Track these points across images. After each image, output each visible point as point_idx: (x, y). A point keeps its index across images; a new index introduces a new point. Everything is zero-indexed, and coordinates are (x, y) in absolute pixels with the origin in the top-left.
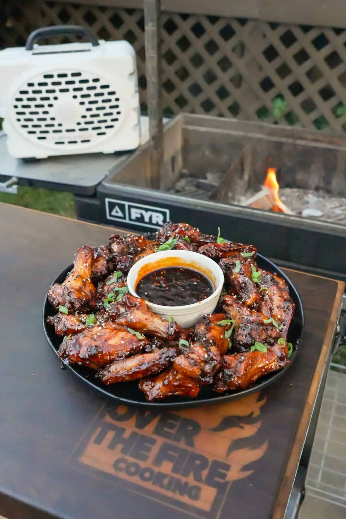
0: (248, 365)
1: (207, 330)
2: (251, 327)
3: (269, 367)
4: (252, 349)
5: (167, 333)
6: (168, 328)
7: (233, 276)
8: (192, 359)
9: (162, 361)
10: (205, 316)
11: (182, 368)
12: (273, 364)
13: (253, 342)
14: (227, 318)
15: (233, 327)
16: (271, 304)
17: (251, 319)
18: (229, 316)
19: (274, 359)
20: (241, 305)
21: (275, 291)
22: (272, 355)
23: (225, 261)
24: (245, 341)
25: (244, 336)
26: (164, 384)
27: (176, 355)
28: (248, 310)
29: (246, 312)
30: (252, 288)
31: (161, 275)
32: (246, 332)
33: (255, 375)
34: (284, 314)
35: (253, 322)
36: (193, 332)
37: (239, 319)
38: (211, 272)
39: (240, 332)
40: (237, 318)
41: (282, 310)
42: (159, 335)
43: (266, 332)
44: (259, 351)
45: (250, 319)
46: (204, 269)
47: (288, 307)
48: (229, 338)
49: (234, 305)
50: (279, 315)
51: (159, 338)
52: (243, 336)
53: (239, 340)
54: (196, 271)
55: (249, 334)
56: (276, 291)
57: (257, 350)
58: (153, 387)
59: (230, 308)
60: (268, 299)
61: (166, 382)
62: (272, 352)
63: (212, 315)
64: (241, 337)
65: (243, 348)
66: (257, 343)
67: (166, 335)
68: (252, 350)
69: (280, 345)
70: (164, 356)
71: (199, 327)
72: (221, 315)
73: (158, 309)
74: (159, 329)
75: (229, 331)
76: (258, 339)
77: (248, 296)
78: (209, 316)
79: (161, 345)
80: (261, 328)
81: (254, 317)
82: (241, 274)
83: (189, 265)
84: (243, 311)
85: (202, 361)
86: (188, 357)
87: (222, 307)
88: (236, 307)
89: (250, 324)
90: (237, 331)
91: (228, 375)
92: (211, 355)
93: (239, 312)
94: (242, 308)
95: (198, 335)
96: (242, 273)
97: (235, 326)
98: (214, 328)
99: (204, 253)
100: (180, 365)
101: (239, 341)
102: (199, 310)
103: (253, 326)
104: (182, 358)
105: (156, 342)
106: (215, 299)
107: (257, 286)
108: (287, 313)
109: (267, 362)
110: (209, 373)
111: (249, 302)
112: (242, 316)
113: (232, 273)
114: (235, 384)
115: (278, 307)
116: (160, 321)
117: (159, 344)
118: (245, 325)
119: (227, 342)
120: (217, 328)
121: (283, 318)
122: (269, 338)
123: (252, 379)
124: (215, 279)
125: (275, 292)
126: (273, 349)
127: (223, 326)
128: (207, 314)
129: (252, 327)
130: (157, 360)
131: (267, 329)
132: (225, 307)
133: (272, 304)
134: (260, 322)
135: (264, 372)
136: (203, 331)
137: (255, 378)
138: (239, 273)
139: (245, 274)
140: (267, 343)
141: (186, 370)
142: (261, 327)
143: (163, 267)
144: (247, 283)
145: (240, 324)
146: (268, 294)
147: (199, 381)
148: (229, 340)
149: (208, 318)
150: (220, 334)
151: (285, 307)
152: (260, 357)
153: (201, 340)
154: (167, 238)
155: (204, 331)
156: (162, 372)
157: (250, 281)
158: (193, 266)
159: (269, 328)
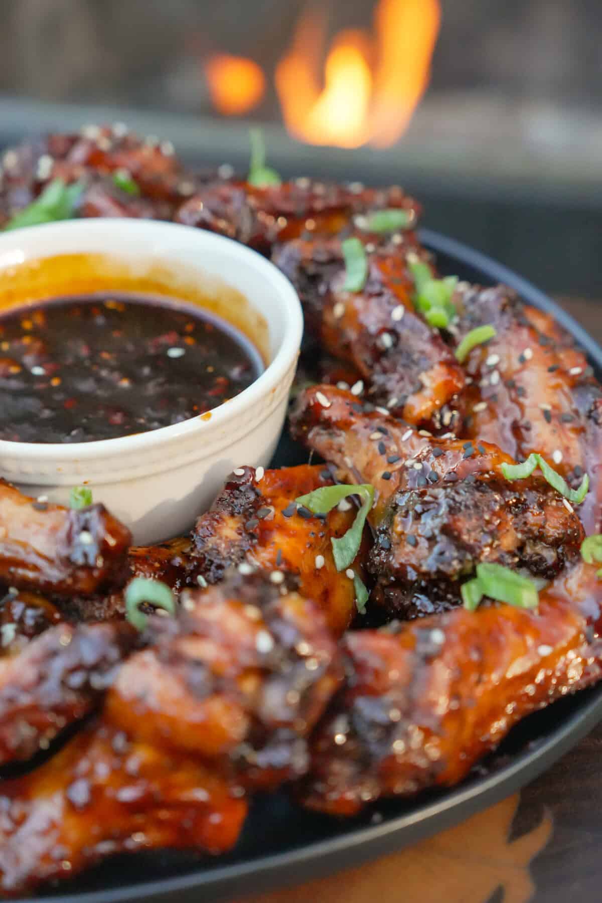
0: (462, 671)
1: (252, 536)
2: (451, 502)
3: (553, 673)
4: (470, 594)
5: (67, 561)
6: (70, 539)
7: (339, 310)
8: (198, 663)
9: (51, 693)
10: (233, 474)
11: (150, 715)
12: (571, 655)
13: (469, 566)
14: (331, 481)
15: (363, 514)
16: (514, 406)
17: (442, 469)
18: (339, 474)
19: (571, 632)
20: (388, 420)
21: (525, 347)
22: (564, 615)
23: (295, 248)
24: (429, 564)
25: (424, 544)
26: (71, 807)
27: (114, 653)
28: (422, 437)
29: (413, 447)
30: (428, 348)
31: (25, 333)
32: (430, 524)
33: (495, 713)
34: (576, 445)
35: (454, 482)
36: (187, 557)
37: (387, 477)
38: (239, 299)
39: (399, 529)
40: (379, 474)
41: (568, 426)
42: (31, 575)
43: (516, 515)
44: (502, 603)
45: (438, 470)
46: (209, 291)
47: (590, 411)
48: (351, 566)
49: (358, 424)
50: (558, 448)
51: (28, 588)
52: (416, 545)
53: (401, 564)
54: (177, 303)
55: (446, 530)
56: (534, 351)
57: (493, 601)
58: (19, 822)
59: (342, 438)
60: (501, 390)
61: (80, 793)
62: (560, 604)
63: (265, 473)
64: (409, 548)
65: (422, 602)
66: (486, 569)
67: (61, 571)
68: (472, 601)
69: (593, 566)
70: (58, 665)
71: (213, 527)
72: (301, 471)
73: (16, 458)
74: (24, 545)
75: (347, 535)
76: (487, 550)
77: (412, 383)
78: (254, 476)
79: (41, 620)
80: (496, 501)
81: (456, 457)
82: (371, 296)
83: (144, 284)
84: (397, 441)
85: (248, 671)
86: (174, 660)
87: (303, 438)
88: (368, 431)
89: (445, 488)
90: (384, 532)
91: (373, 725)
92: (288, 636)
93: (383, 450)
94: (395, 431)
95: (212, 562)
96: (376, 288)
97: (371, 513)
98: (282, 528)
99: (203, 225)
100: (138, 700)
101: (401, 572)
102: (207, 451)
103: (457, 493)
104: (144, 665)
105: (18, 609)
106: (272, 401)
107: (445, 338)
108: (590, 437)
109: (545, 651)
110: (288, 725)
111: (420, 405)
112: (398, 466)
113: (329, 300)
114: (414, 767)
115: (547, 416)
116: (26, 511)
117: (34, 618)
118: (422, 494)
119: (343, 582)
120: (293, 524)
121: (576, 461)
122: (535, 545)
123: (483, 734)
124: (262, 324)
125: (528, 354)
126: (559, 587)
127: (320, 517)
128: (244, 467)
129: (454, 500)
130: (26, 689)
131: (524, 503)
132: (318, 438)
133: (522, 407)
134: (487, 476)
135: (533, 699)
136: (231, 543)
137: (499, 732)
138: (360, 293)
139: (388, 293)
140: (529, 568)
141: (172, 721)
142: (497, 497)
143: (30, 302)
144: (400, 329)
145: (398, 496)
146: (496, 367)
147: (242, 767)
148: (351, 573)
149: (249, 484)
150: (313, 548)
151: (576, 412)
152: (509, 627)
153: (228, 573)
154: (38, 188)
155: (235, 541)
156: (57, 745)
157: (412, 319)
158: (161, 288)
159: (531, 497)
